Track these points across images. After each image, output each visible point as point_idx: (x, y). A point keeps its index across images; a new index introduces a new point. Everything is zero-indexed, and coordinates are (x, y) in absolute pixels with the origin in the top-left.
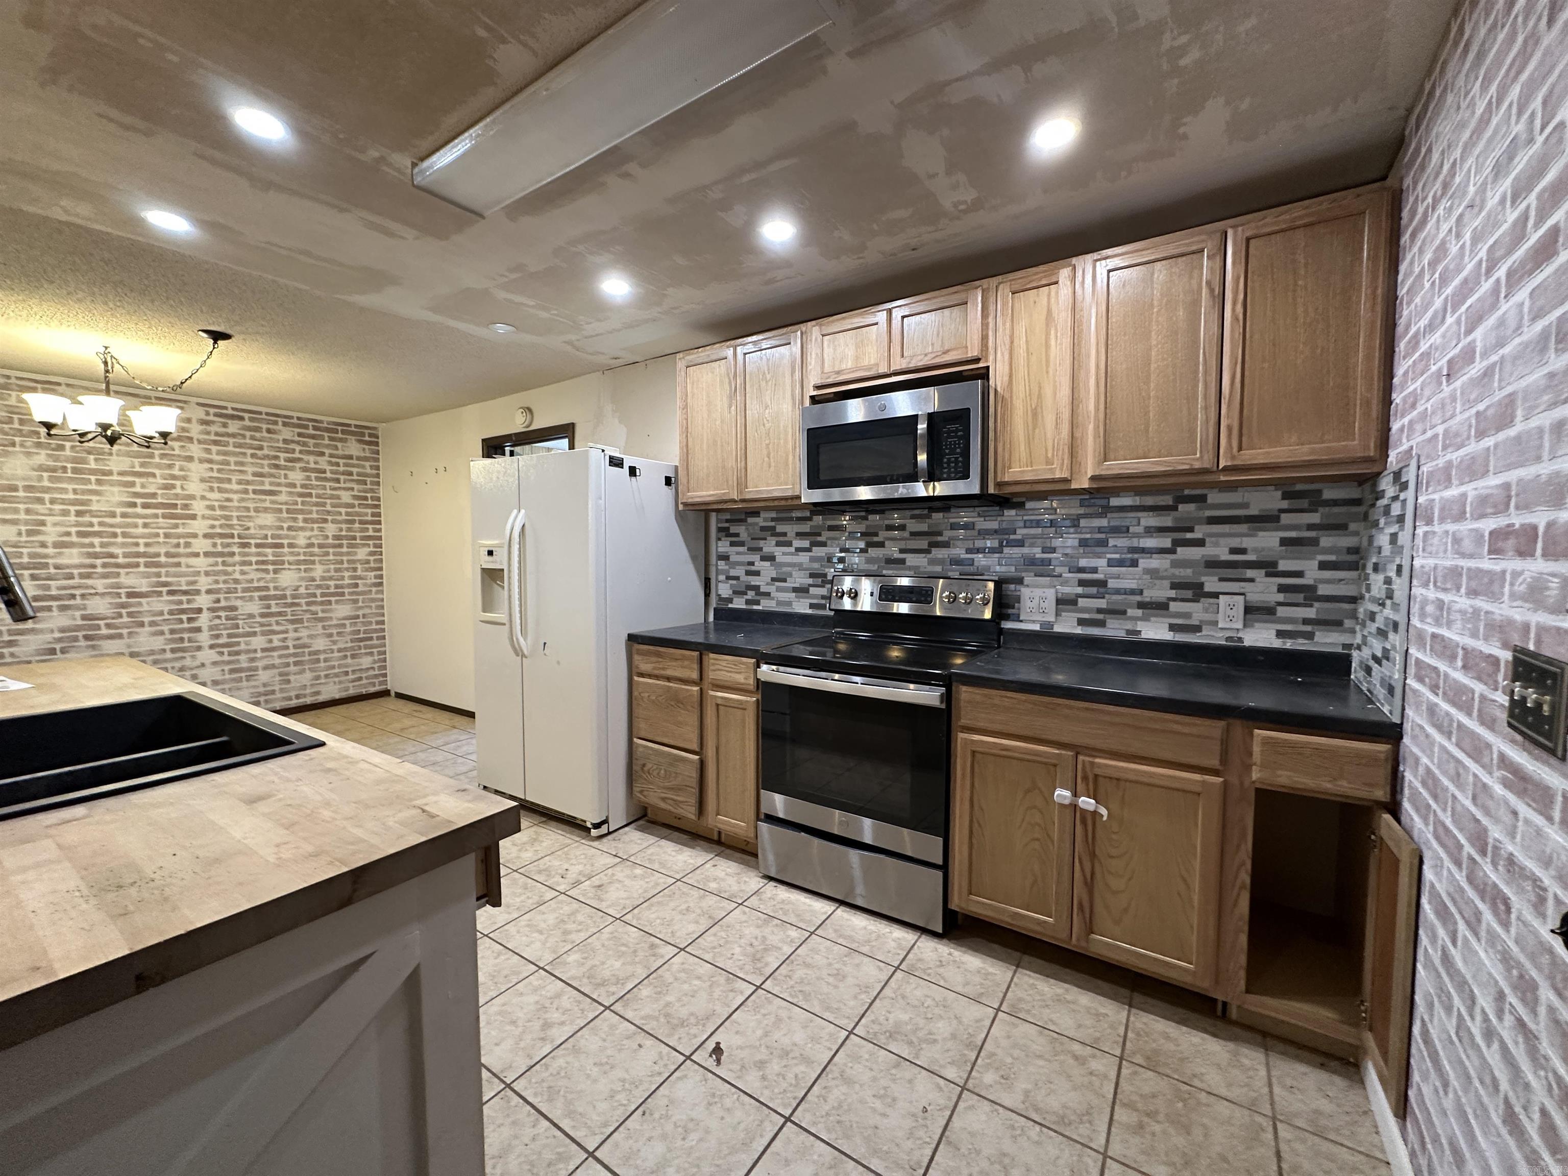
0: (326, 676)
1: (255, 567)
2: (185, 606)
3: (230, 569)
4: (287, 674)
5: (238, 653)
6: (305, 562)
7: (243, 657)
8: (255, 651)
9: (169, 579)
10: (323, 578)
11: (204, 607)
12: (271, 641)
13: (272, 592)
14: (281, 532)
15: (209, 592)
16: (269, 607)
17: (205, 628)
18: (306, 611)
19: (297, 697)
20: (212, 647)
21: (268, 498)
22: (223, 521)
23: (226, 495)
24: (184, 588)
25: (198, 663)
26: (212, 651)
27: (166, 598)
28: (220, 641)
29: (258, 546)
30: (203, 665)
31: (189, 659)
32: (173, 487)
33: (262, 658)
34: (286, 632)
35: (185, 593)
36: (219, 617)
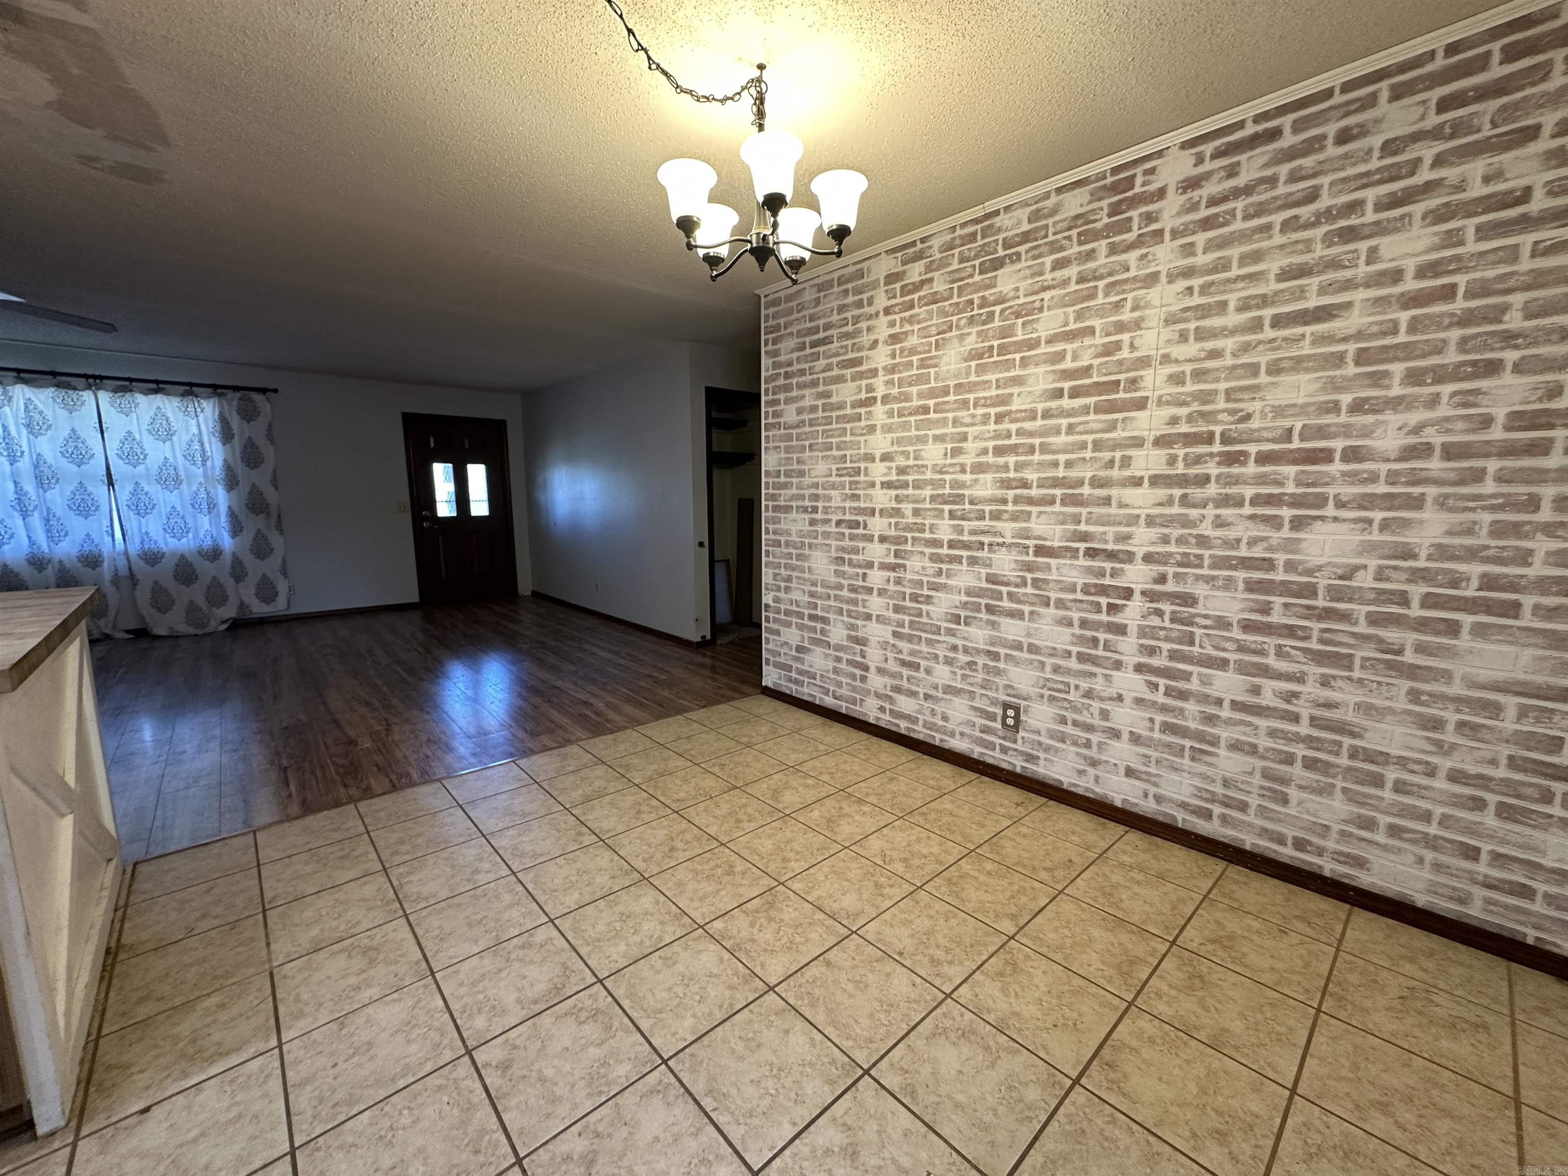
0: (1394, 831)
1: (1247, 510)
2: (1107, 581)
3: (1194, 513)
4: (1284, 781)
5: (1183, 695)
6: (1389, 501)
7: (1191, 707)
8: (1219, 702)
9: (1091, 529)
10: (1442, 552)
11: (1137, 588)
12: (1256, 690)
13: (1280, 576)
14: (1329, 419)
15: (1148, 558)
16: (1266, 609)
17: (1133, 629)
18: (1366, 638)
19: (1300, 844)
20: (1139, 668)
21: (1308, 330)
22: (1195, 407)
23: (1209, 345)
24: (1110, 547)
25: (1112, 692)
26: (1139, 677)
27: (1083, 562)
28: (1156, 662)
29: (1264, 458)
30: (1120, 698)
31: (1100, 679)
32: (1118, 346)
33: (1230, 722)
34: (1300, 679)
35: (1111, 556)
36: (1159, 613)
